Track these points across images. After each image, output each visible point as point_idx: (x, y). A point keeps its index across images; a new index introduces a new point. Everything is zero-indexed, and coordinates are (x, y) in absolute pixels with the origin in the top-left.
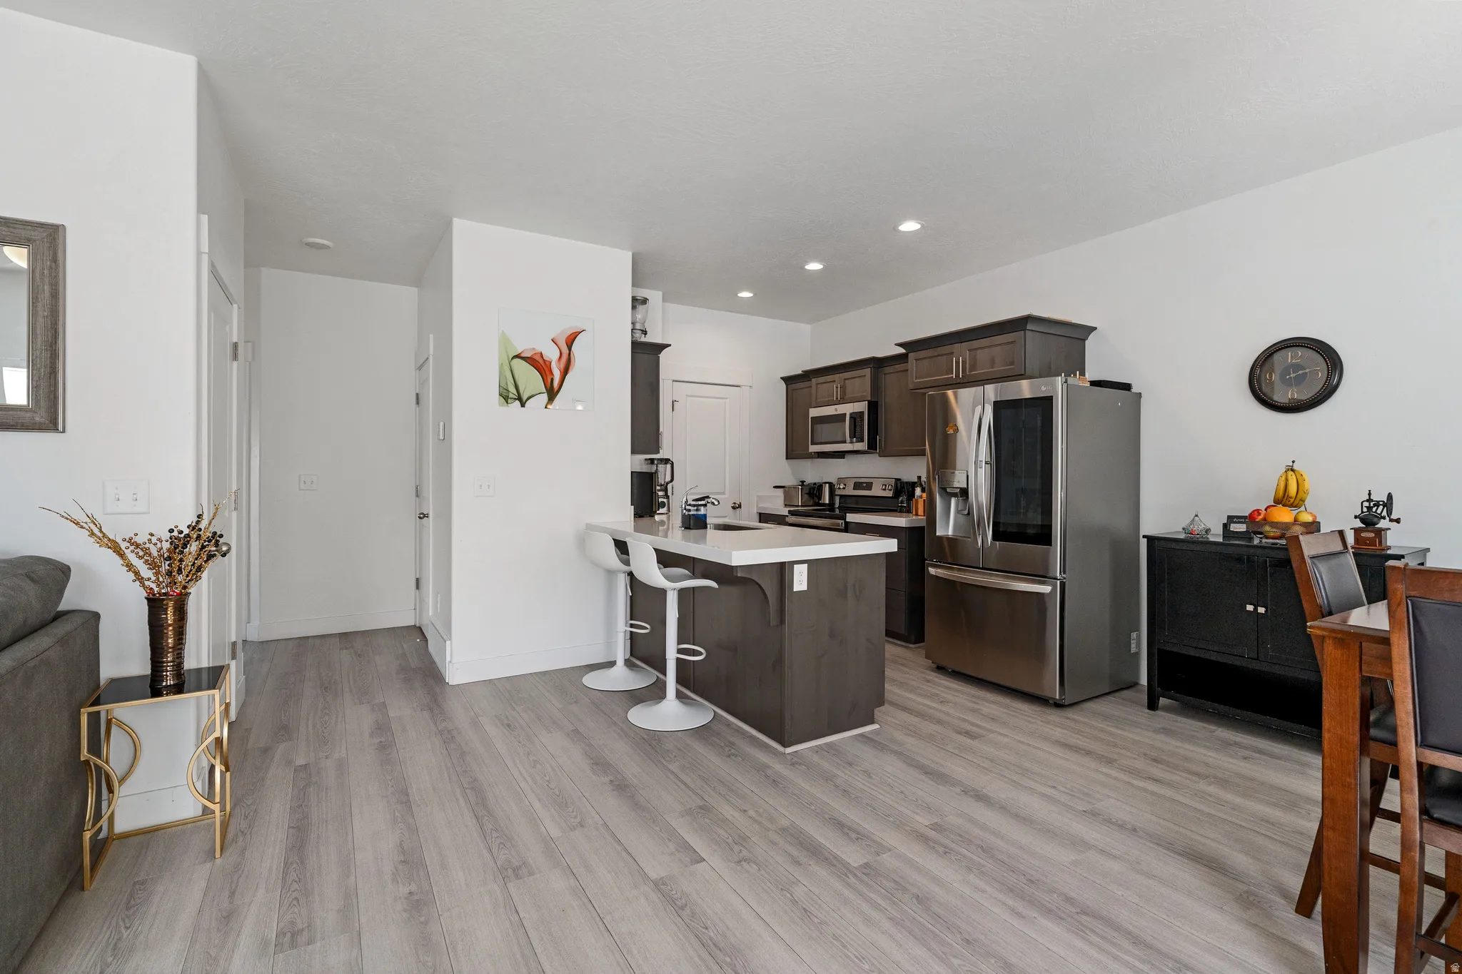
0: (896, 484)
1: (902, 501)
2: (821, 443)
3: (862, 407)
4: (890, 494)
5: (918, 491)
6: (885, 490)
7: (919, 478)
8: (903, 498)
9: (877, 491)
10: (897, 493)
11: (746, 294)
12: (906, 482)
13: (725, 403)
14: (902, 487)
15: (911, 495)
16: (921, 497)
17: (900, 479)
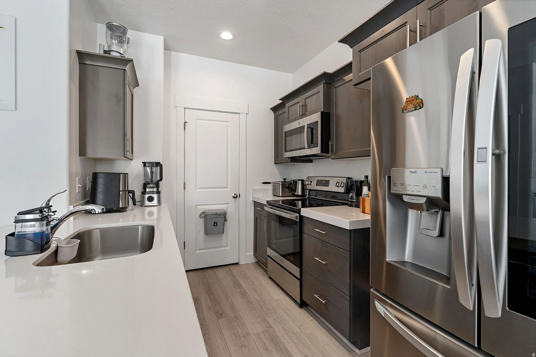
0: (347, 183)
1: (352, 197)
2: (291, 151)
3: (316, 117)
4: (342, 190)
5: (365, 190)
6: (338, 186)
7: (367, 177)
8: (352, 194)
9: (332, 188)
10: (348, 190)
11: (226, 35)
12: (356, 181)
13: (227, 125)
14: (352, 185)
15: (359, 193)
16: (368, 195)
17: (351, 178)
